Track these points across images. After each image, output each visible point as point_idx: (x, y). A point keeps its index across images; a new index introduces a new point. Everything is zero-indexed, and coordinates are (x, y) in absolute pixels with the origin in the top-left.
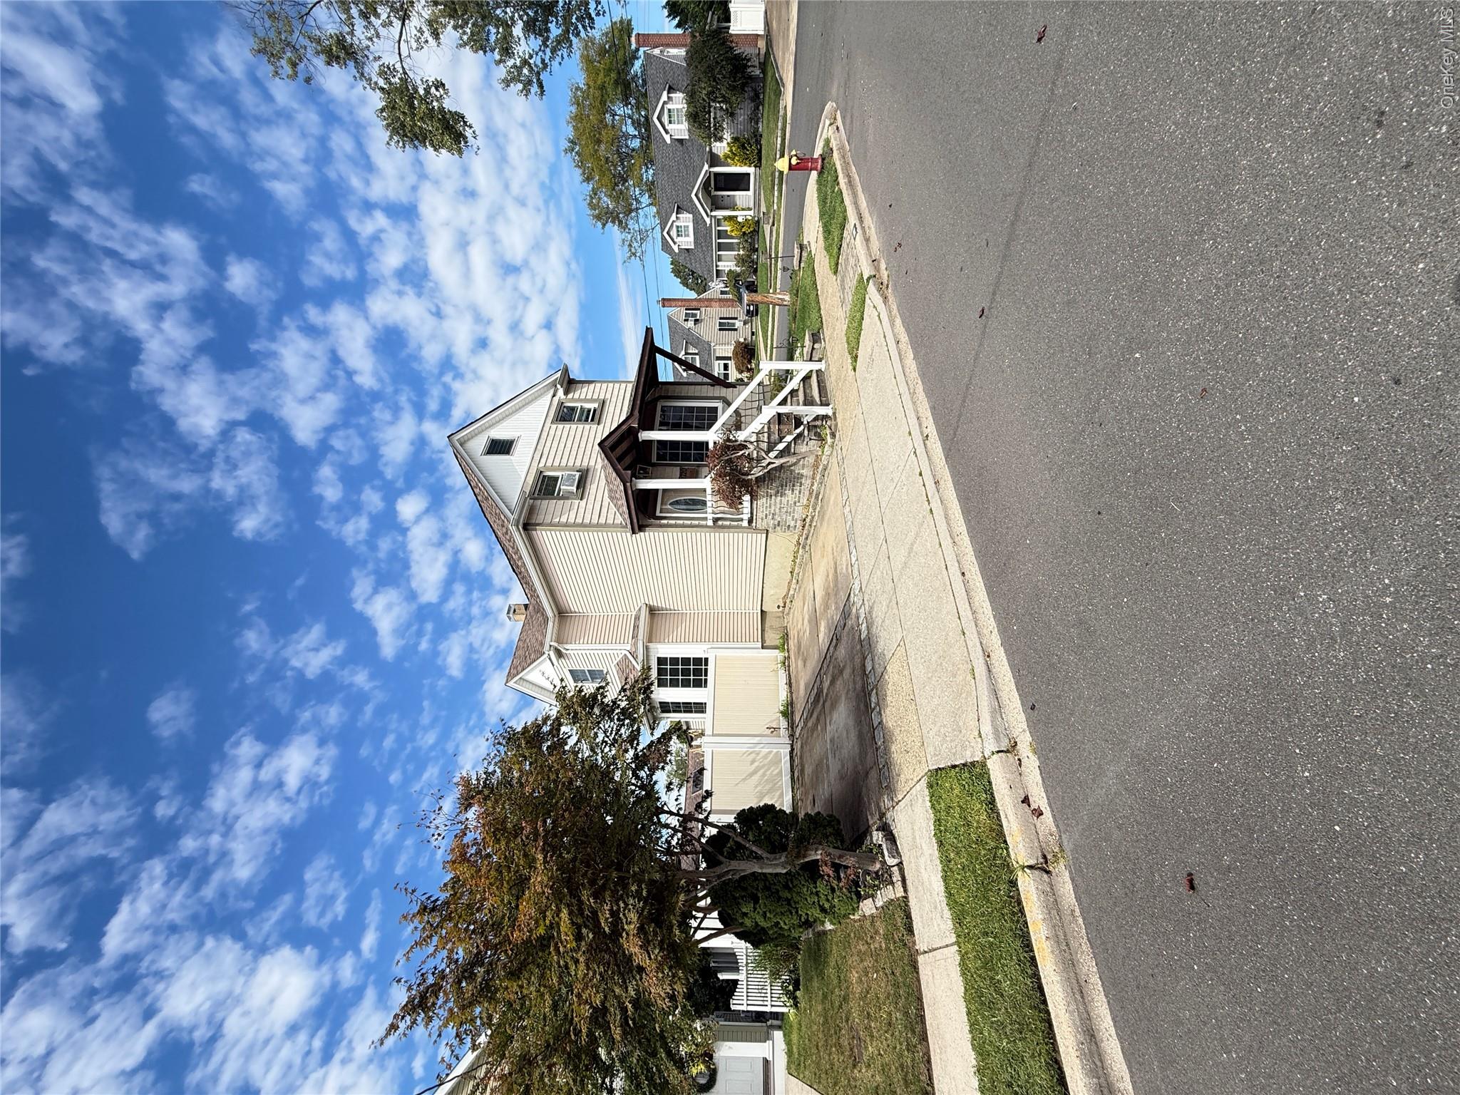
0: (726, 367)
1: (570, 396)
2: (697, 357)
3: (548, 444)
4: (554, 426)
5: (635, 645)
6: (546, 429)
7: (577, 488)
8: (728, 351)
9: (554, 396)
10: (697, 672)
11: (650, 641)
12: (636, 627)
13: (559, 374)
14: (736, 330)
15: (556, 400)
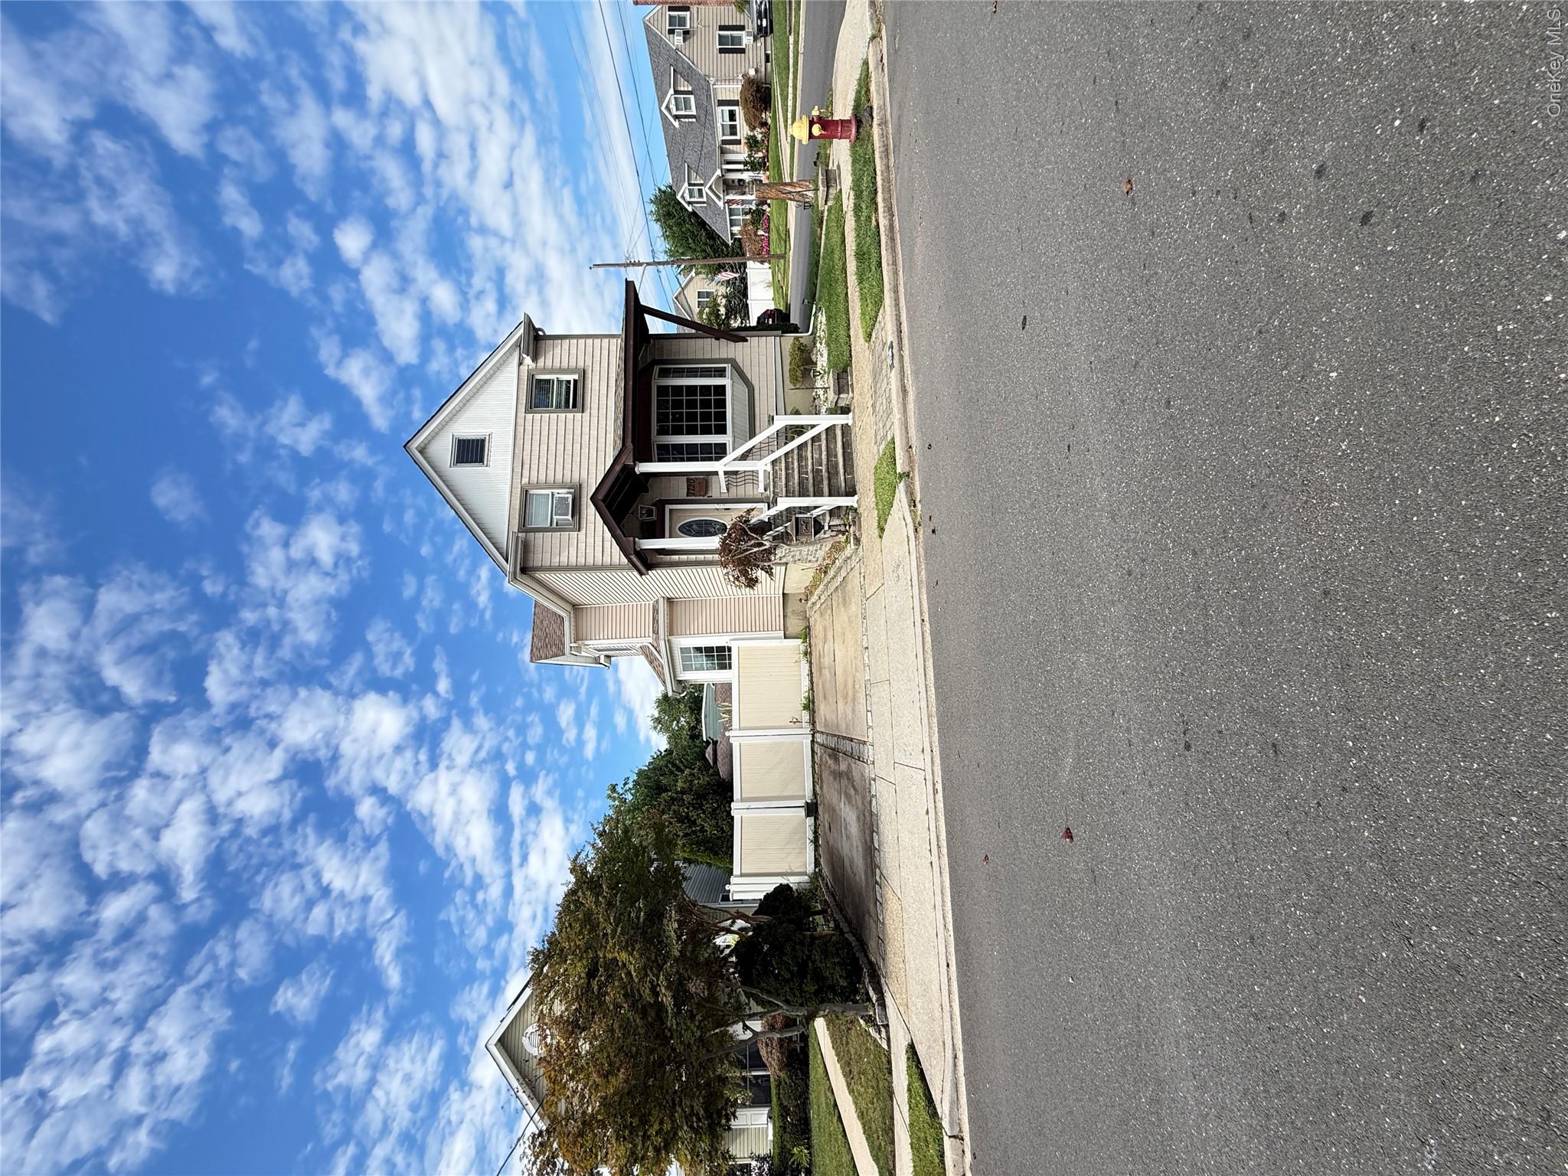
0: (732, 116)
1: (541, 363)
2: (692, 97)
3: (527, 447)
4: (529, 416)
5: (657, 639)
6: (520, 421)
7: (573, 516)
8: (732, 90)
9: (520, 364)
10: (721, 658)
11: (671, 633)
12: (655, 621)
13: (521, 331)
14: (742, 51)
15: (524, 368)
